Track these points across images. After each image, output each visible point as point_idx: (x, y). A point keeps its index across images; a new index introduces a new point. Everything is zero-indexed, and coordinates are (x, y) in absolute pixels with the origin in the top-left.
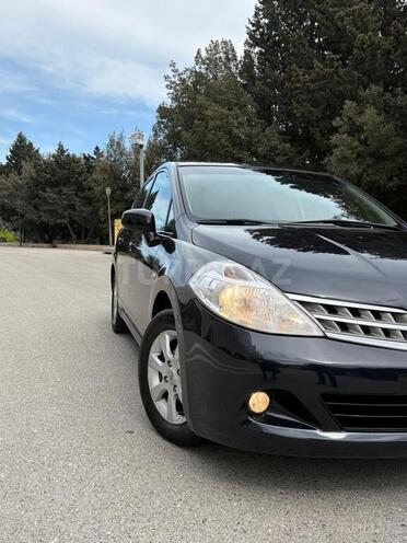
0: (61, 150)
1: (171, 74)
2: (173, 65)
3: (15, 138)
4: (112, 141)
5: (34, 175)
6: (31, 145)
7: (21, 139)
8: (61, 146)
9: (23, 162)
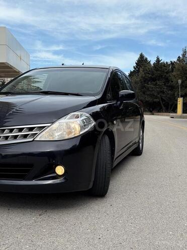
0: (158, 60)
3: (139, 56)
4: (185, 52)
6: (146, 59)
7: (142, 56)
8: (158, 58)
9: (141, 69)
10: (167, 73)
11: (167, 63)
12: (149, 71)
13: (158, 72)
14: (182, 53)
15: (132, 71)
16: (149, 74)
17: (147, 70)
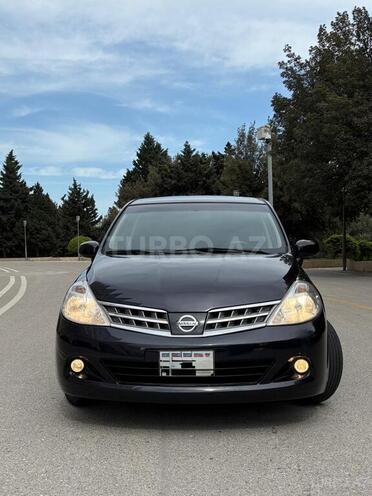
0: (188, 150)
1: (286, 60)
2: (288, 49)
3: (142, 140)
4: (242, 135)
5: (159, 181)
6: (159, 146)
7: (149, 140)
8: (187, 147)
9: (150, 167)
10: (208, 176)
11: (203, 155)
12: (172, 172)
13: (190, 175)
14: (237, 137)
15: (131, 170)
16: (171, 178)
17: (166, 170)
